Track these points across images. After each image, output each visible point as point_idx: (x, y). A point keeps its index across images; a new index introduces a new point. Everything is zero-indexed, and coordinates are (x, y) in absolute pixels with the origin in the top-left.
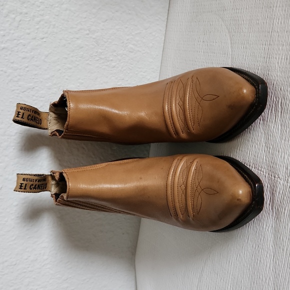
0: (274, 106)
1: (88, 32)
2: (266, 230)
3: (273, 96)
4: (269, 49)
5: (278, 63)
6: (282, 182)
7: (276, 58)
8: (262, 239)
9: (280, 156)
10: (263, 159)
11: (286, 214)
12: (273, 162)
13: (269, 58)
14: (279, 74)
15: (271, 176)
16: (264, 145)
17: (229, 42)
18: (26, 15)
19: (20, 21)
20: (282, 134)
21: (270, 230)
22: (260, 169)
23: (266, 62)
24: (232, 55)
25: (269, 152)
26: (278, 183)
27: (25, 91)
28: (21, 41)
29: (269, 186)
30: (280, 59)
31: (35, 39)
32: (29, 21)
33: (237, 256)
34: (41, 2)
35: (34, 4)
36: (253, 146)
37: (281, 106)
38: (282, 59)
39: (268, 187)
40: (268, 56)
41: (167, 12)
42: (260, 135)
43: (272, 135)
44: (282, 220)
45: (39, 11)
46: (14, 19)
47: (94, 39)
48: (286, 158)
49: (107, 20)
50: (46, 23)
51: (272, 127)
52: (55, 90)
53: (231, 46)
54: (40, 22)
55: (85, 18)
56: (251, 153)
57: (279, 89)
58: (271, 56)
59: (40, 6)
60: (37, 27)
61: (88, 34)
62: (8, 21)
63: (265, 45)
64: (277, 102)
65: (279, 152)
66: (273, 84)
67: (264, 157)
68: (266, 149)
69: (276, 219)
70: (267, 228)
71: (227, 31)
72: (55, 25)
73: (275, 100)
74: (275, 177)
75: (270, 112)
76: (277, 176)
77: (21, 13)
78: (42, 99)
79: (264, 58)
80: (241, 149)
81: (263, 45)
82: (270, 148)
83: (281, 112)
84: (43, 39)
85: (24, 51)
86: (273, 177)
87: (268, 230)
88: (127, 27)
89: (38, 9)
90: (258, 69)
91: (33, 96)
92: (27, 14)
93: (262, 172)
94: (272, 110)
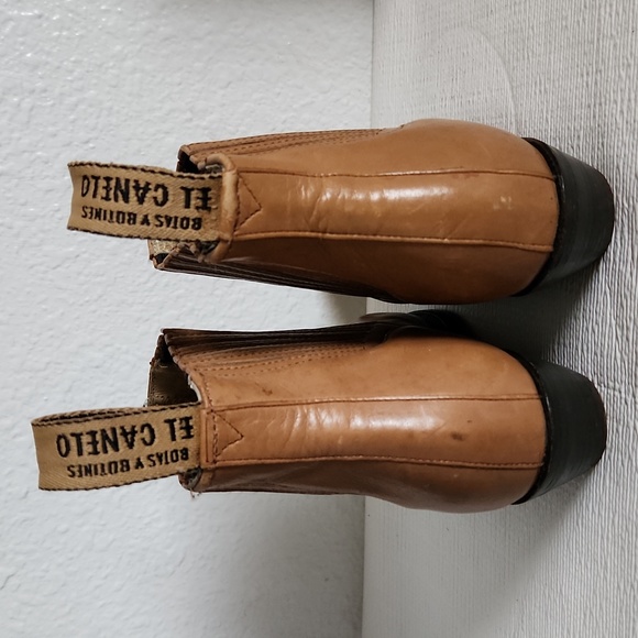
1: (189, 115)
4: (596, 83)
5: (622, 112)
7: (616, 102)
10: (615, 358)
13: (600, 104)
14: (626, 139)
16: (613, 322)
17: (507, 85)
18: (44, 95)
19: (31, 109)
22: (611, 384)
23: (594, 117)
24: (516, 115)
25: (627, 339)
27: (59, 266)
28: (39, 153)
30: (626, 102)
31: (68, 145)
32: (53, 105)
33: (585, 615)
34: (74, 62)
35: (58, 68)
36: (587, 329)
38: (629, 100)
40: (598, 101)
41: (370, 45)
42: (601, 299)
43: (628, 294)
45: (72, 81)
46: (19, 105)
47: (205, 128)
49: (230, 83)
50: (91, 106)
51: (628, 275)
52: (127, 255)
53: (513, 96)
54: (76, 105)
55: (180, 84)
56: (585, 348)
58: (603, 100)
59: (71, 72)
60: (72, 117)
61: (191, 120)
62: (5, 112)
63: (588, 74)
64: (631, 209)
66: (618, 167)
67: (618, 355)
71: (499, 61)
72: (111, 108)
73: (626, 205)
77: (33, 91)
78: (98, 279)
79: (589, 106)
80: (562, 341)
81: (582, 75)
82: (628, 328)
84: (87, 142)
85: (47, 176)
88: (279, 94)
89: (69, 78)
90: (579, 137)
91: (79, 274)
92: (45, 91)
93: (617, 393)
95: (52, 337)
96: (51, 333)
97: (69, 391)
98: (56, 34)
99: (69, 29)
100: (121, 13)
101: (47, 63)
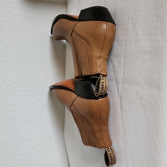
1: (31, 32)
2: (117, 105)
3: (114, 51)
6: (121, 84)
9: (119, 74)
10: (113, 77)
11: (123, 96)
12: (117, 77)
15: (117, 83)
16: (113, 71)
21: (119, 104)
26: (119, 85)
27: (5, 62)
28: (2, 39)
29: (116, 87)
31: (8, 37)
32: (5, 29)
34: (9, 21)
35: (6, 22)
37: (117, 54)
42: (111, 67)
43: (115, 66)
44: (122, 99)
47: (35, 35)
48: (121, 74)
49: (39, 26)
50: (12, 30)
51: (115, 63)
54: (10, 29)
55: (30, 26)
57: (116, 48)
59: (9, 23)
60: (9, 32)
61: (32, 33)
64: (115, 53)
65: (118, 72)
68: (114, 73)
69: (120, 99)
72: (16, 30)
76: (119, 82)
78: (14, 64)
84: (12, 37)
85: (4, 43)
91: (10, 63)
92: (3, 26)
94: (114, 56)
95: (4, 76)
96: (4, 75)
97: (7, 87)
98: (5, 15)
99: (8, 14)
100: (18, 11)
101: (4, 21)
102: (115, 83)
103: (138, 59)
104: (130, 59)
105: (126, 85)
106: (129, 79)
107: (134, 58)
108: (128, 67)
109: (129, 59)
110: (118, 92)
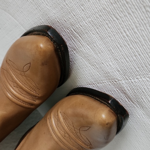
0: (72, 36)
2: (142, 118)
3: (65, 29)
6: (123, 82)
8: (144, 125)
9: (106, 66)
11: (145, 101)
12: (105, 72)
15: (113, 82)
20: (94, 51)
21: (144, 117)
26: (122, 84)
29: (118, 89)
37: (76, 32)
39: (117, 91)
44: (147, 107)
48: (111, 64)
57: (64, 22)
65: (103, 63)
68: (94, 67)
69: (142, 108)
70: (141, 117)
74: (116, 82)
75: (73, 41)
76: (117, 80)
83: (80, 36)
86: (115, 82)
87: (143, 118)
94: (73, 39)
102: (110, 83)
103: (129, 14)
104: (110, 25)
105: (137, 78)
106: (136, 67)
107: (118, 17)
108: (117, 44)
109: (107, 26)
110: (128, 97)
